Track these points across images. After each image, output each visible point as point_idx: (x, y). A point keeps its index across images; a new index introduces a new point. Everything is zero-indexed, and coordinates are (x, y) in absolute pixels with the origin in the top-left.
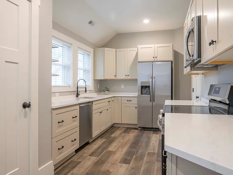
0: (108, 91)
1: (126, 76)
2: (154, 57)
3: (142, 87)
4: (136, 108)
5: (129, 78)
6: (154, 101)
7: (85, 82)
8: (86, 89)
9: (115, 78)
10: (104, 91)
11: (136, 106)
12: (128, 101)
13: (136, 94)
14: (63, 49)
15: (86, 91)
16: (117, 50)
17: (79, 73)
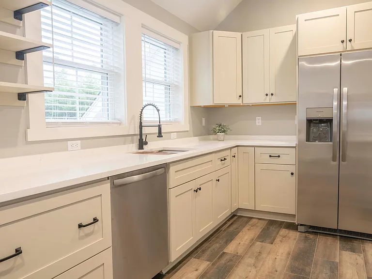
0: (224, 131)
1: (267, 95)
2: (343, 42)
3: (310, 122)
4: (292, 174)
5: (274, 100)
6: (344, 160)
7: (158, 111)
8: (160, 129)
9: (239, 102)
10: (215, 133)
11: (293, 169)
12: (270, 156)
13: (292, 140)
14: (101, 29)
15: (160, 135)
16: (243, 34)
17: (144, 89)
